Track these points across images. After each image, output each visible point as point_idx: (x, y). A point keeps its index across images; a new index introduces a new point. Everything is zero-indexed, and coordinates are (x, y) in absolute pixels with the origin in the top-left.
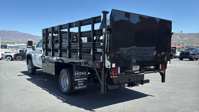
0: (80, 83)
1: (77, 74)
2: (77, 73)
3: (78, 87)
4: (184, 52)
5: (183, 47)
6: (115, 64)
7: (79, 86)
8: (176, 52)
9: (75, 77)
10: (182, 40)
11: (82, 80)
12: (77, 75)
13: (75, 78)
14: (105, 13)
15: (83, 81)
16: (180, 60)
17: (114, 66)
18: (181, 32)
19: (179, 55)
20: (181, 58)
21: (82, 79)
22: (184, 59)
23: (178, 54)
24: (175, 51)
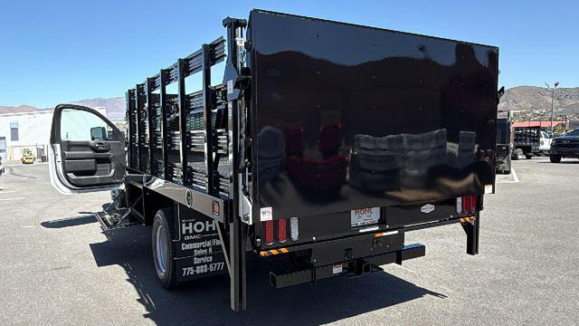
0: (198, 257)
1: (190, 228)
2: (187, 225)
3: (195, 269)
4: (564, 140)
5: (564, 126)
6: (270, 209)
7: (199, 265)
8: (541, 139)
9: (182, 238)
10: (560, 107)
11: (207, 248)
12: (187, 231)
13: (183, 241)
14: (233, 25)
15: (210, 250)
16: (552, 161)
17: (267, 215)
18: (556, 85)
19: (549, 147)
20: (555, 156)
21: (209, 244)
22: (562, 160)
23: (546, 144)
24: (539, 136)
